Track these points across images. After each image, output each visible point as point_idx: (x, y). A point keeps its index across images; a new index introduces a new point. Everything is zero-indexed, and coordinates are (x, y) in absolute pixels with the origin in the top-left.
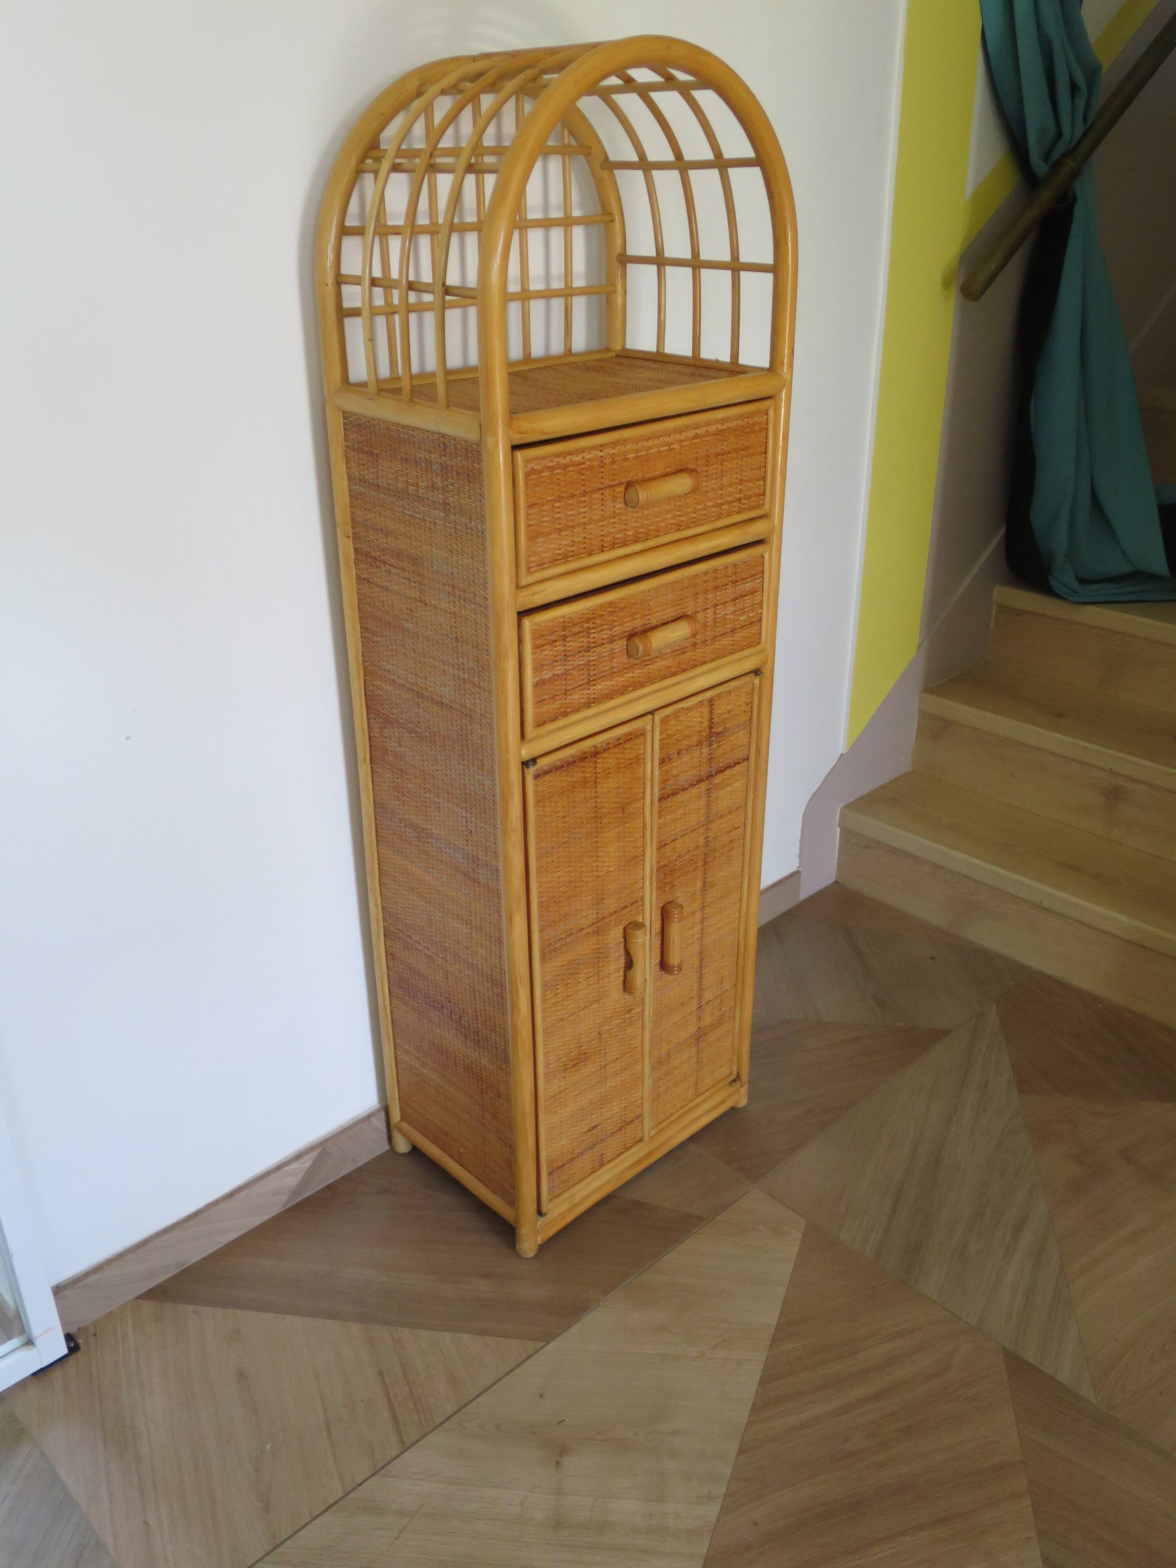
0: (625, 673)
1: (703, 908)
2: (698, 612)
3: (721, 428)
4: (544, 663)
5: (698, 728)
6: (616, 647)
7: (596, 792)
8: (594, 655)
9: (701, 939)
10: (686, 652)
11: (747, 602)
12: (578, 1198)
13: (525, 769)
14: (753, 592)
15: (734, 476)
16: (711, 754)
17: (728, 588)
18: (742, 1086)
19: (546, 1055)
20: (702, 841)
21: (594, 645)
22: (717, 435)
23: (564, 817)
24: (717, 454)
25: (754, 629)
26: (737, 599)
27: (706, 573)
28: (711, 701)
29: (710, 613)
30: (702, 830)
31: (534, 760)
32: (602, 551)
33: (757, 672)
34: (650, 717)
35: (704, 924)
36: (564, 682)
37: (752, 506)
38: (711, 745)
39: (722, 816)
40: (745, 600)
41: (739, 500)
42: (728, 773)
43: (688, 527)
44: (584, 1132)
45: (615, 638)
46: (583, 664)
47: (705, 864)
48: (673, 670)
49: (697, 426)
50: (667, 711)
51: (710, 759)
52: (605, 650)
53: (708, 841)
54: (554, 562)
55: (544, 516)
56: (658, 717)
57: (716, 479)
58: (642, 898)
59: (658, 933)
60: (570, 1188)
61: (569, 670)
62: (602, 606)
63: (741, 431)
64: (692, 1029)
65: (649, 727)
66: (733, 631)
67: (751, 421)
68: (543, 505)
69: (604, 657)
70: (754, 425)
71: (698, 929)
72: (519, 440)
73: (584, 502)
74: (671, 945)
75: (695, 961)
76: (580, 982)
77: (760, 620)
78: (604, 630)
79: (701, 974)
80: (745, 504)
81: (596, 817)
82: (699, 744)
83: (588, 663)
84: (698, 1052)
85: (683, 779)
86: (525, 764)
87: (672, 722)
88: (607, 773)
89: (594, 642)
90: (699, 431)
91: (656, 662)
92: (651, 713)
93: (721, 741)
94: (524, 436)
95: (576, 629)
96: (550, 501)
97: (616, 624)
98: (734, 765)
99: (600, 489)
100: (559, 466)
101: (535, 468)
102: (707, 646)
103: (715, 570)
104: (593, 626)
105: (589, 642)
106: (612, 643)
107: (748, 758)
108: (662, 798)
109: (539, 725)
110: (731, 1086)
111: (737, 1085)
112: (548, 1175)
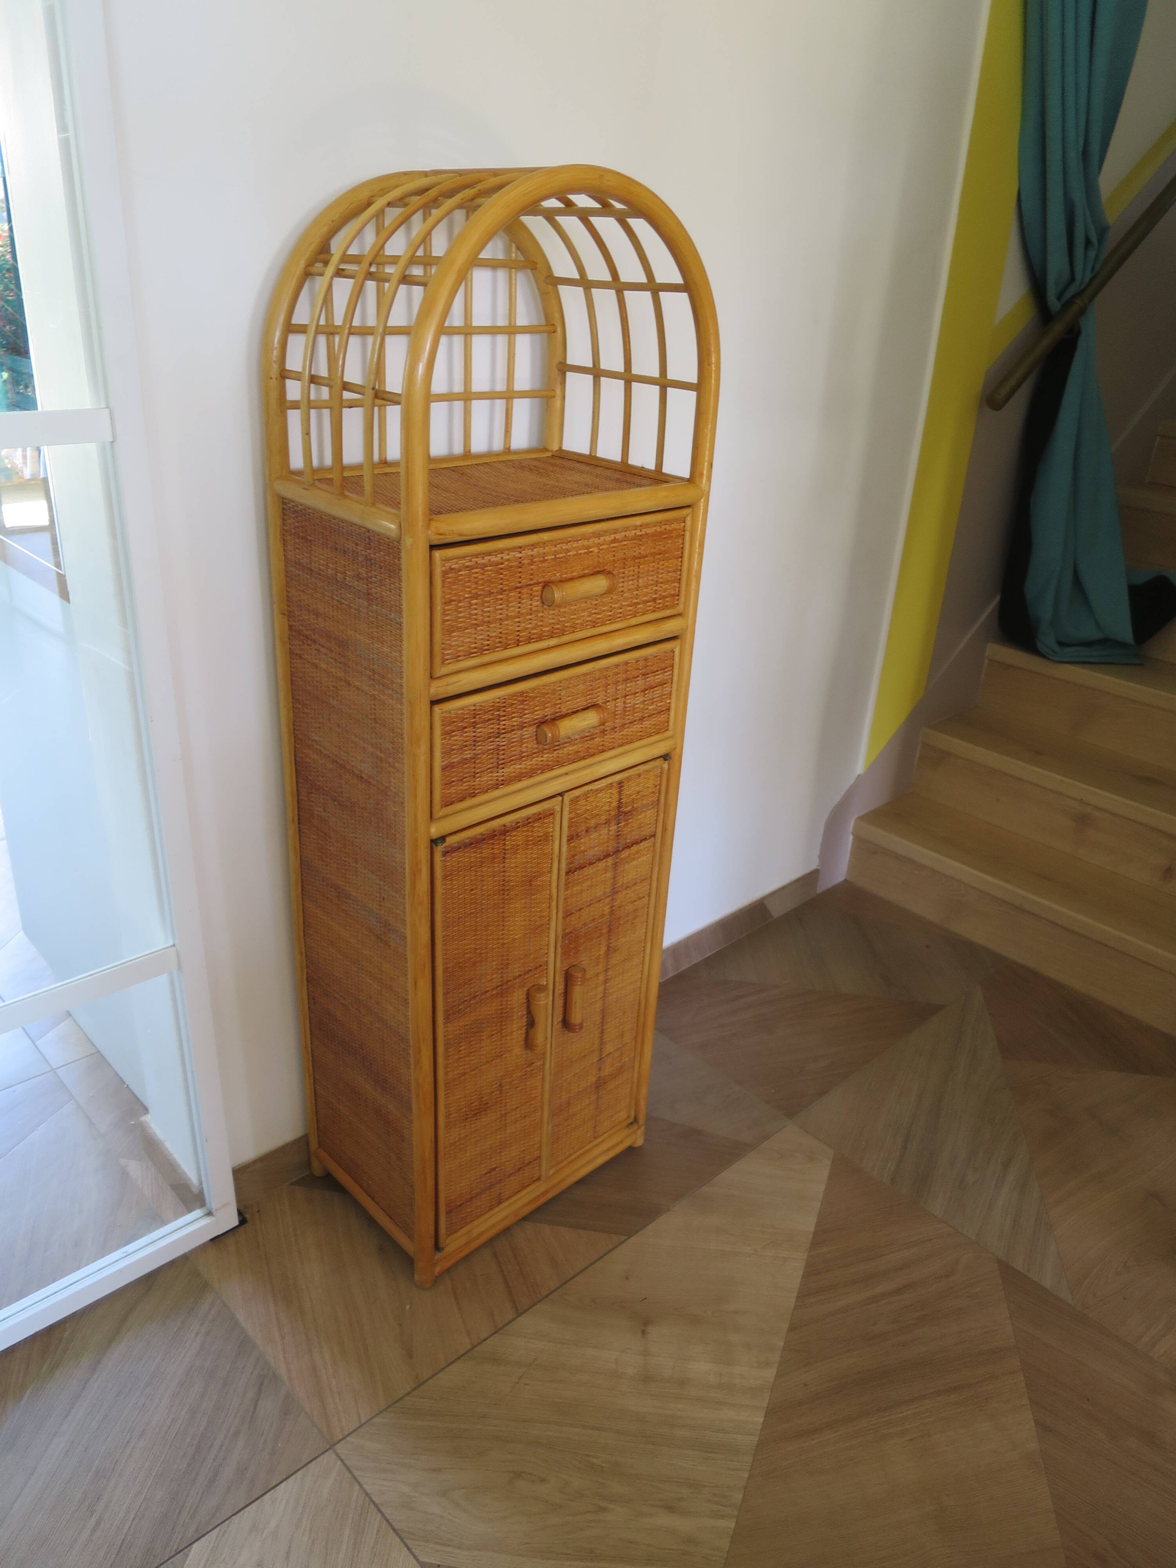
0: (534, 758)
1: (606, 970)
2: (609, 701)
3: (639, 533)
4: (454, 747)
5: (606, 808)
6: (525, 733)
7: (504, 867)
8: (503, 740)
9: (604, 997)
10: (596, 738)
11: (658, 692)
12: (475, 1233)
13: (434, 846)
14: (662, 684)
15: (650, 578)
16: (618, 832)
17: (638, 681)
18: (639, 1128)
19: (447, 1106)
20: (607, 910)
21: (503, 731)
22: (635, 539)
23: (472, 890)
24: (634, 558)
25: (662, 718)
26: (647, 690)
27: (617, 666)
28: (620, 784)
29: (620, 703)
30: (607, 901)
31: (443, 839)
32: (518, 645)
33: (666, 757)
34: (560, 798)
35: (607, 985)
36: (473, 766)
37: (667, 606)
38: (619, 823)
39: (627, 887)
40: (654, 691)
41: (655, 600)
42: (635, 848)
43: (603, 624)
44: (483, 1174)
45: (525, 725)
46: (493, 749)
47: (609, 931)
48: (581, 754)
49: (616, 531)
50: (577, 793)
51: (618, 836)
52: (515, 736)
53: (613, 910)
54: (469, 655)
55: (460, 612)
56: (567, 797)
57: (633, 580)
58: (547, 963)
59: (562, 993)
60: (468, 1223)
61: (479, 754)
62: (513, 695)
63: (658, 537)
64: (592, 1079)
65: (558, 808)
66: (642, 719)
67: (668, 528)
68: (460, 601)
69: (514, 742)
70: (671, 531)
71: (600, 989)
72: (436, 540)
73: (501, 599)
74: (573, 1005)
75: (598, 1018)
76: (483, 1040)
77: (668, 709)
78: (514, 717)
79: (602, 1030)
80: (660, 603)
81: (503, 890)
82: (608, 822)
83: (497, 749)
84: (598, 1098)
85: (590, 854)
86: (434, 842)
87: (582, 802)
88: (516, 849)
89: (504, 729)
90: (618, 536)
91: (565, 747)
92: (561, 794)
93: (629, 819)
94: (442, 537)
95: (487, 717)
96: (467, 598)
97: (526, 712)
98: (641, 841)
99: (517, 588)
100: (477, 565)
101: (453, 567)
102: (615, 732)
103: (627, 663)
104: (504, 714)
105: (498, 728)
106: (522, 729)
107: (654, 835)
108: (571, 872)
109: (447, 805)
110: (628, 1130)
111: (634, 1127)
112: (447, 1214)
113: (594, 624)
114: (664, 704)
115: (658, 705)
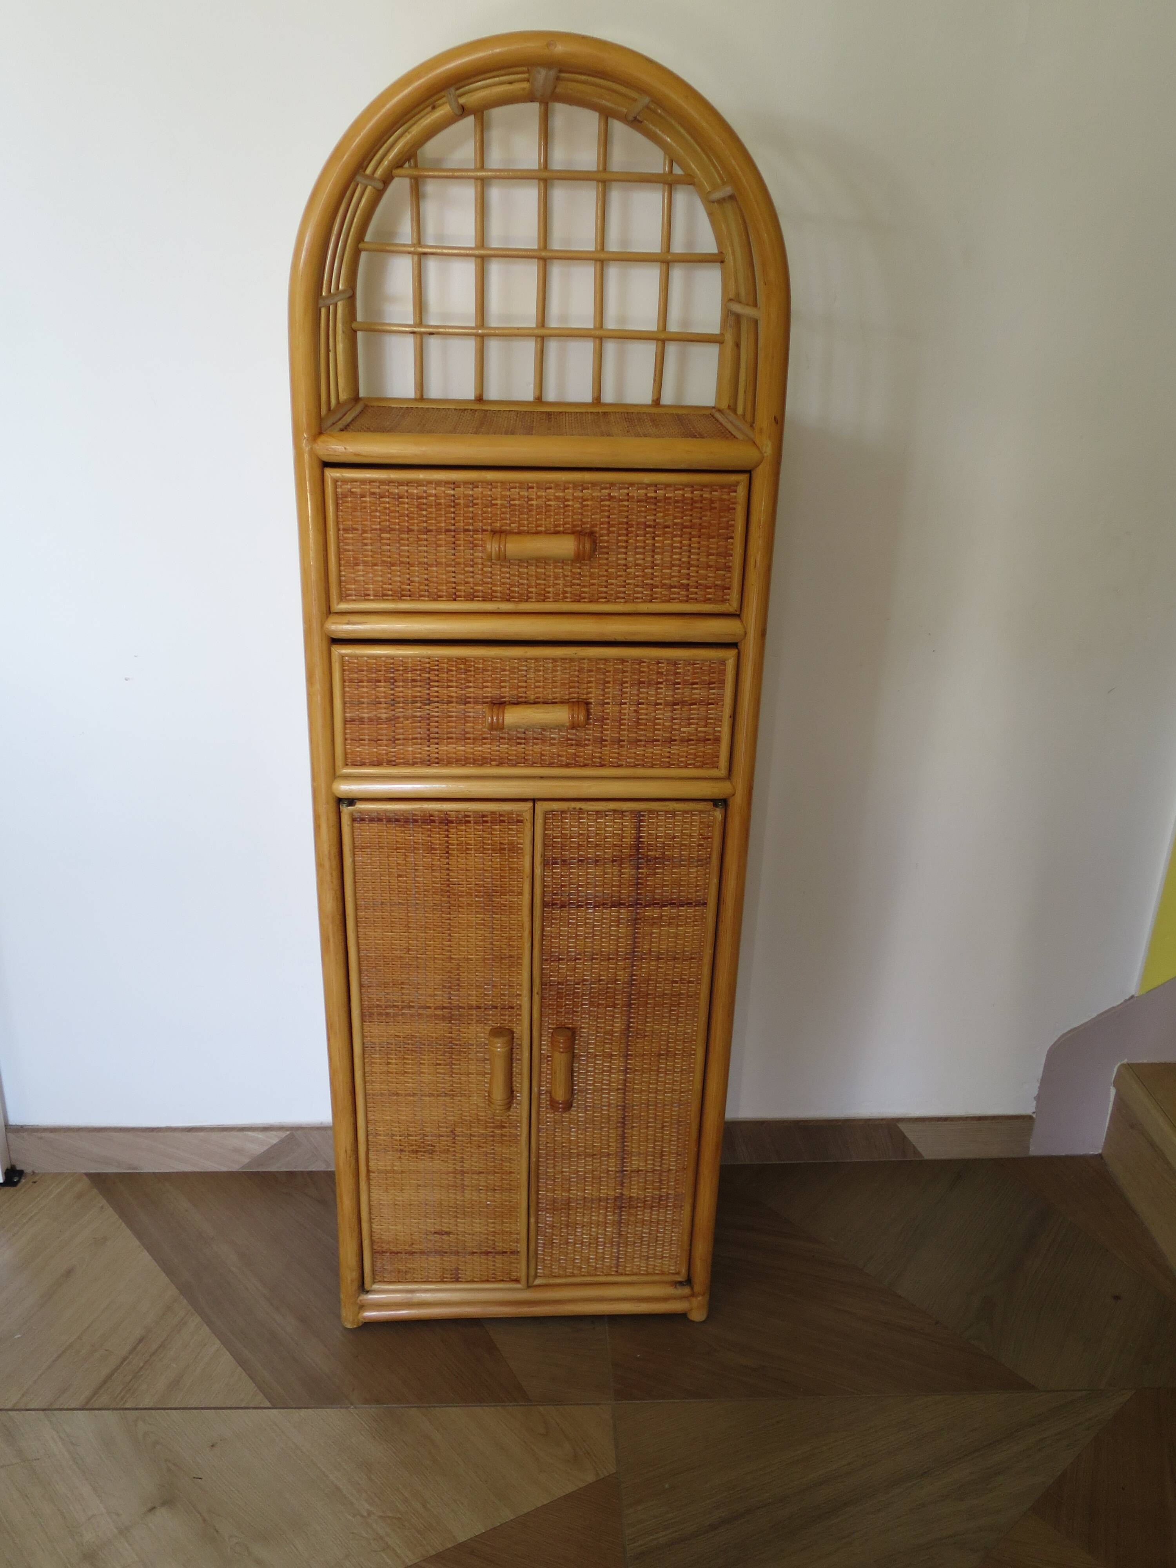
0: (486, 744)
2: (608, 703)
3: (652, 495)
4: (361, 700)
5: (615, 841)
6: (470, 710)
7: (448, 864)
8: (436, 710)
9: (624, 1090)
10: (585, 744)
11: (696, 711)
13: (341, 807)
14: (703, 702)
15: (679, 557)
16: (638, 879)
17: (661, 688)
18: (696, 1294)
20: (622, 976)
21: (436, 699)
22: (646, 502)
23: (400, 876)
24: (647, 526)
25: (708, 748)
26: (678, 704)
27: (624, 661)
28: (638, 815)
29: (628, 710)
30: (622, 963)
31: (351, 801)
32: (457, 601)
33: (717, 803)
34: (529, 805)
35: (628, 1076)
36: (393, 728)
37: (709, 599)
38: (639, 868)
39: (660, 959)
40: (691, 709)
42: (667, 911)
44: (431, 1232)
45: (469, 700)
46: (420, 717)
47: (629, 1006)
49: (612, 486)
50: (555, 806)
51: (637, 884)
52: (455, 709)
53: (633, 980)
54: (382, 596)
55: (366, 544)
56: (541, 807)
58: (520, 1007)
59: (548, 1056)
60: (408, 1281)
61: (400, 717)
62: (450, 659)
63: (687, 504)
64: (609, 1191)
65: (528, 816)
66: (668, 740)
67: (708, 495)
68: (364, 532)
69: (452, 717)
70: (717, 500)
71: (617, 1077)
73: (426, 540)
75: (616, 1113)
76: (424, 1064)
77: (718, 740)
78: (453, 687)
79: (623, 1132)
80: (694, 593)
81: (449, 892)
82: (617, 861)
83: (429, 717)
84: (620, 1222)
85: (589, 894)
86: (338, 801)
87: (569, 821)
88: (466, 848)
89: (437, 697)
90: (614, 493)
91: (534, 743)
92: (534, 800)
93: (657, 868)
94: (330, 455)
95: (411, 676)
96: (376, 529)
97: (471, 684)
98: (682, 905)
99: (448, 531)
100: (390, 495)
101: (353, 490)
102: (622, 746)
103: (640, 661)
104: (436, 678)
105: (428, 694)
106: (465, 704)
107: (706, 904)
108: (553, 904)
109: (354, 765)
110: (676, 1287)
111: (686, 1291)
112: (374, 1252)
113: (579, 599)
114: (711, 731)
115: (699, 729)
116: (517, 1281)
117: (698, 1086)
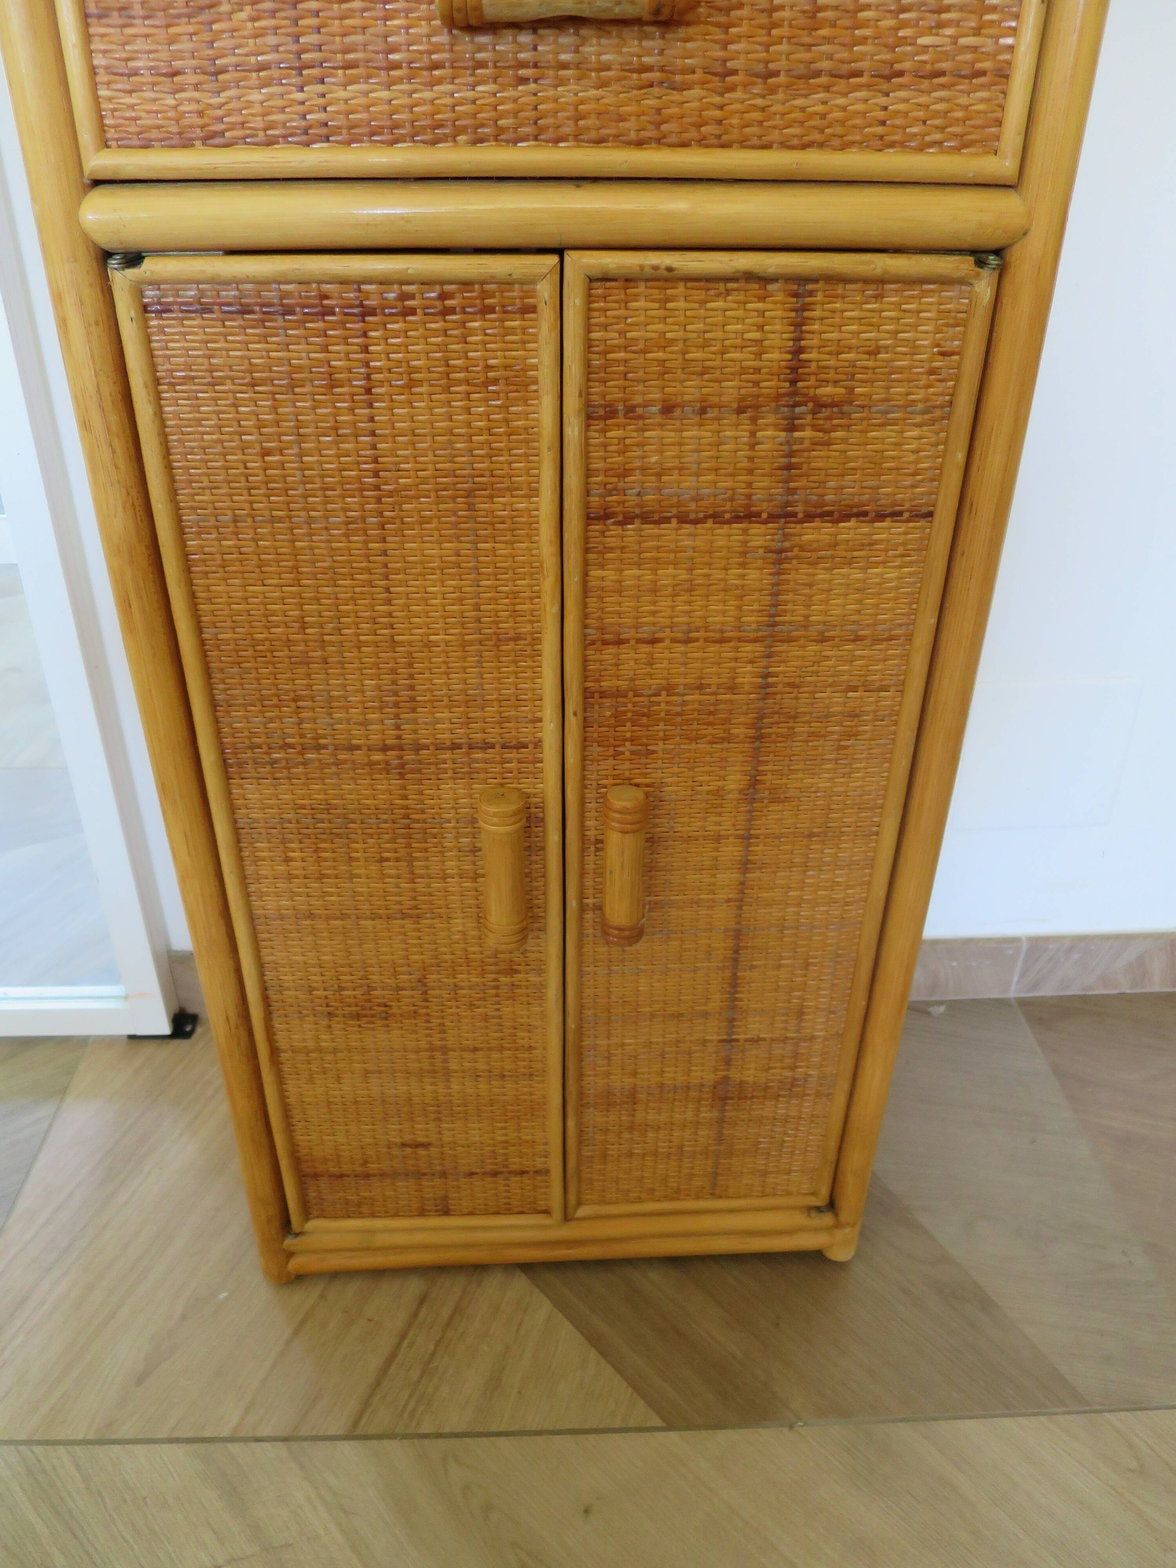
0: (440, 80)
1: (749, 839)
5: (745, 357)
7: (372, 420)
9: (740, 902)
10: (687, 85)
13: (110, 271)
16: (791, 455)
20: (747, 676)
23: (266, 453)
25: (980, 98)
28: (799, 293)
30: (748, 649)
31: (133, 256)
33: (984, 255)
34: (546, 262)
35: (750, 875)
38: (793, 427)
39: (824, 637)
42: (850, 530)
44: (396, 1144)
47: (758, 738)
48: (634, 127)
50: (612, 263)
51: (789, 467)
53: (769, 685)
56: (577, 266)
58: (539, 744)
64: (704, 1073)
65: (545, 291)
71: (728, 877)
79: (735, 976)
82: (748, 408)
84: (721, 1121)
85: (684, 490)
86: (103, 256)
87: (643, 302)
88: (408, 378)
92: (559, 251)
93: (834, 428)
98: (881, 517)
102: (773, 90)
107: (930, 514)
108: (607, 516)
109: (124, 145)
110: (809, 1216)
111: (827, 1219)
112: (303, 1178)
114: (988, 45)
115: (962, 41)
116: (547, 1212)
117: (880, 892)
